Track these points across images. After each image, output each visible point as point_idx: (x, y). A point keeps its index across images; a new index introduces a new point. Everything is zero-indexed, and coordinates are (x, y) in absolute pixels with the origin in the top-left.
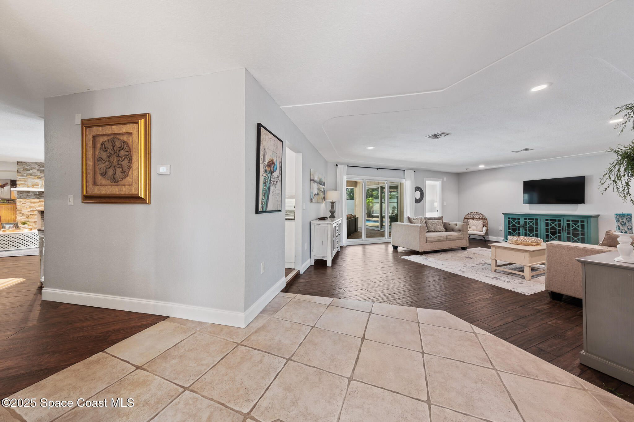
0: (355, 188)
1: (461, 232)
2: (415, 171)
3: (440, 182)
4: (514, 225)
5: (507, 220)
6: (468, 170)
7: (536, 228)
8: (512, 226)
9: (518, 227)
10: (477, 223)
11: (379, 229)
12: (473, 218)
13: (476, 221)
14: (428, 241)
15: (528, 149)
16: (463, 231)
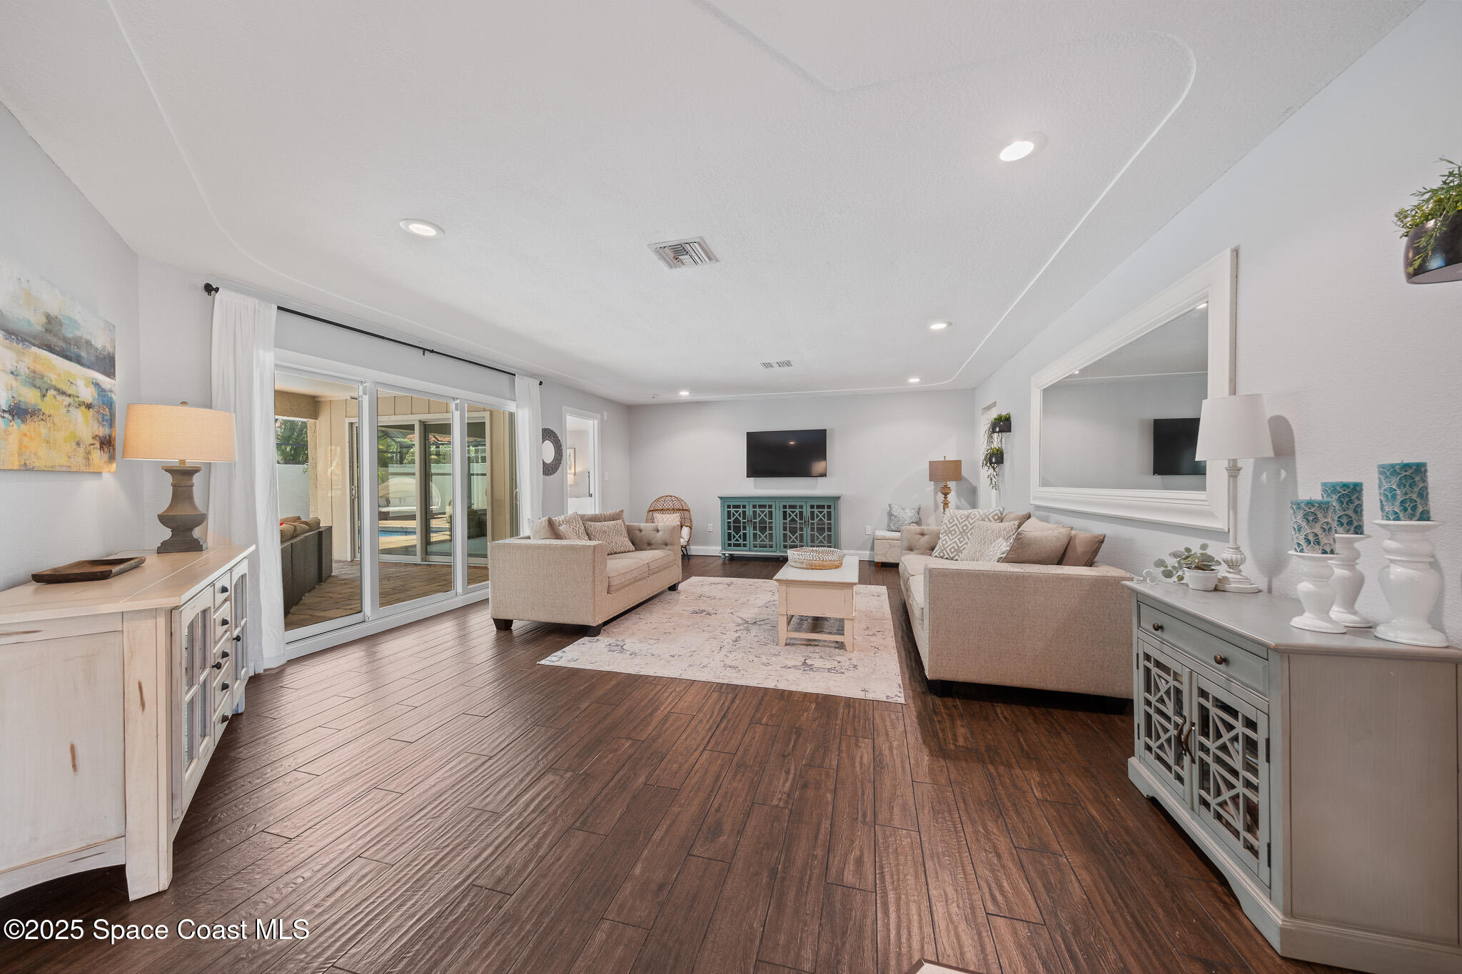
0: (310, 421)
1: (667, 548)
2: (541, 384)
3: (596, 421)
4: (737, 521)
5: (726, 509)
6: (655, 401)
7: (769, 523)
8: (734, 522)
9: (744, 523)
10: (670, 519)
11: (417, 559)
12: (662, 510)
13: (668, 516)
14: (612, 588)
15: (788, 364)
16: (672, 545)
